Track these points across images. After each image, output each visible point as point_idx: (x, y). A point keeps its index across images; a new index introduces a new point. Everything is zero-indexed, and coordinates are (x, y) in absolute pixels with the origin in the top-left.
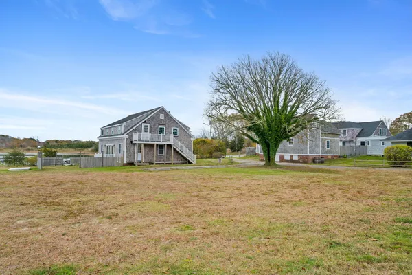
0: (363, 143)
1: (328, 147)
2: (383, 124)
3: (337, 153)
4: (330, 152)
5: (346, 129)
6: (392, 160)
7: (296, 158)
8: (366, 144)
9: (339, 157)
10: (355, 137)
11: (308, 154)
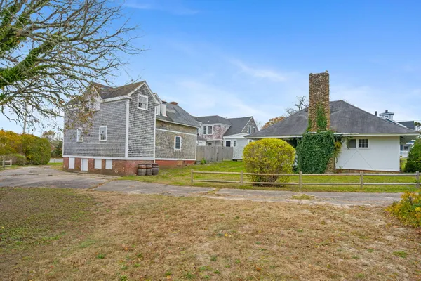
0: (228, 144)
1: (178, 146)
2: (253, 120)
3: (192, 156)
4: (181, 155)
5: (212, 125)
6: (256, 172)
7: (109, 166)
8: (232, 145)
9: (196, 162)
10: (221, 136)
11: (127, 158)
